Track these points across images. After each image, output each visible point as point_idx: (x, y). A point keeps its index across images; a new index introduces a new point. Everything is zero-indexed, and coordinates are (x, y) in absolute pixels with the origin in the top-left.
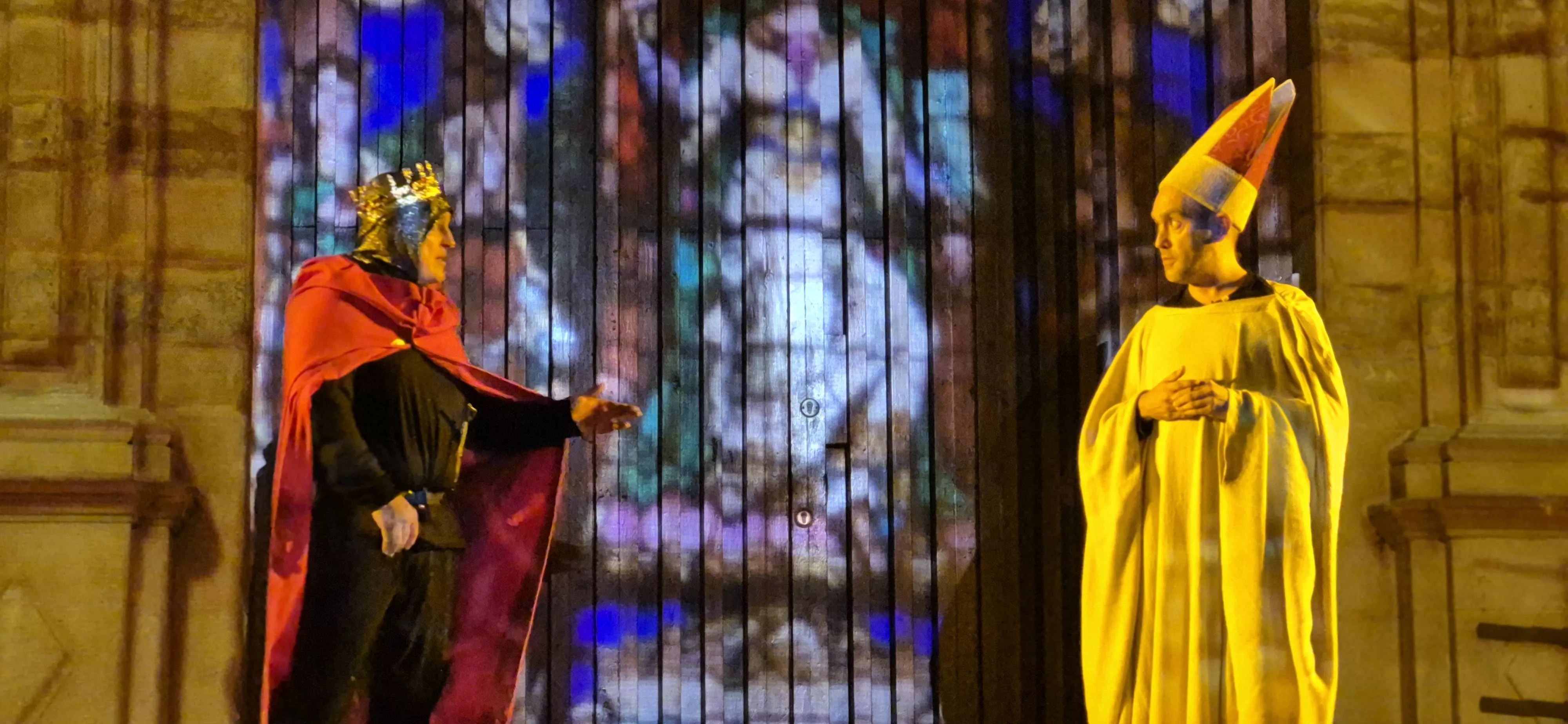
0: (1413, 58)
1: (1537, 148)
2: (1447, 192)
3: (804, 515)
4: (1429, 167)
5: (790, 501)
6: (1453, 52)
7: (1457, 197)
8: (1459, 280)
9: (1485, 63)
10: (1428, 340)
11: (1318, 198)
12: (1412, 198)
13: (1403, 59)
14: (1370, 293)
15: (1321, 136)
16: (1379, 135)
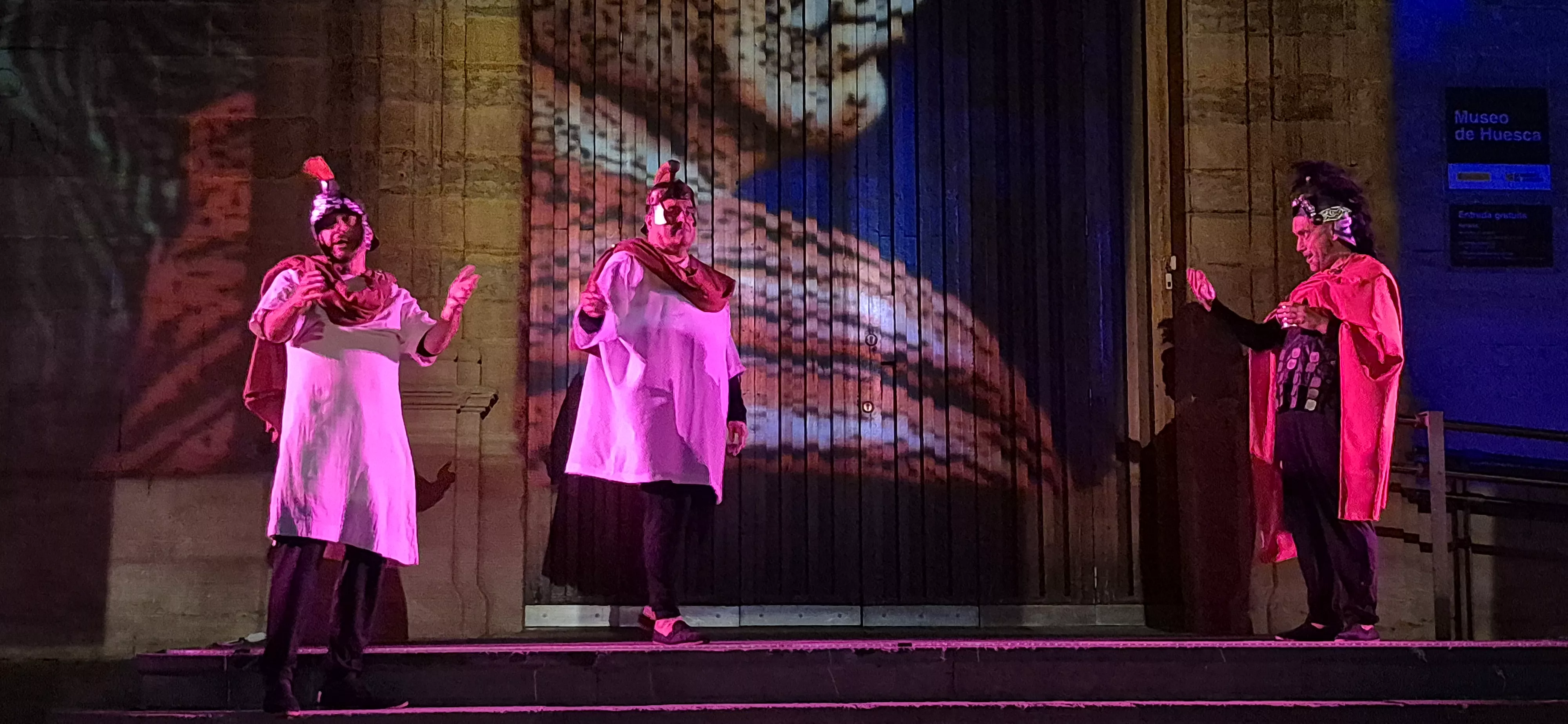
0: (1249, 122)
2: (1269, 205)
3: (868, 406)
4: (1258, 189)
5: (859, 396)
6: (1273, 118)
7: (1275, 208)
8: (1276, 260)
9: (1292, 123)
10: (1256, 297)
11: (1188, 209)
12: (1248, 208)
13: (1242, 123)
14: (1220, 268)
15: (1189, 170)
16: (1226, 170)
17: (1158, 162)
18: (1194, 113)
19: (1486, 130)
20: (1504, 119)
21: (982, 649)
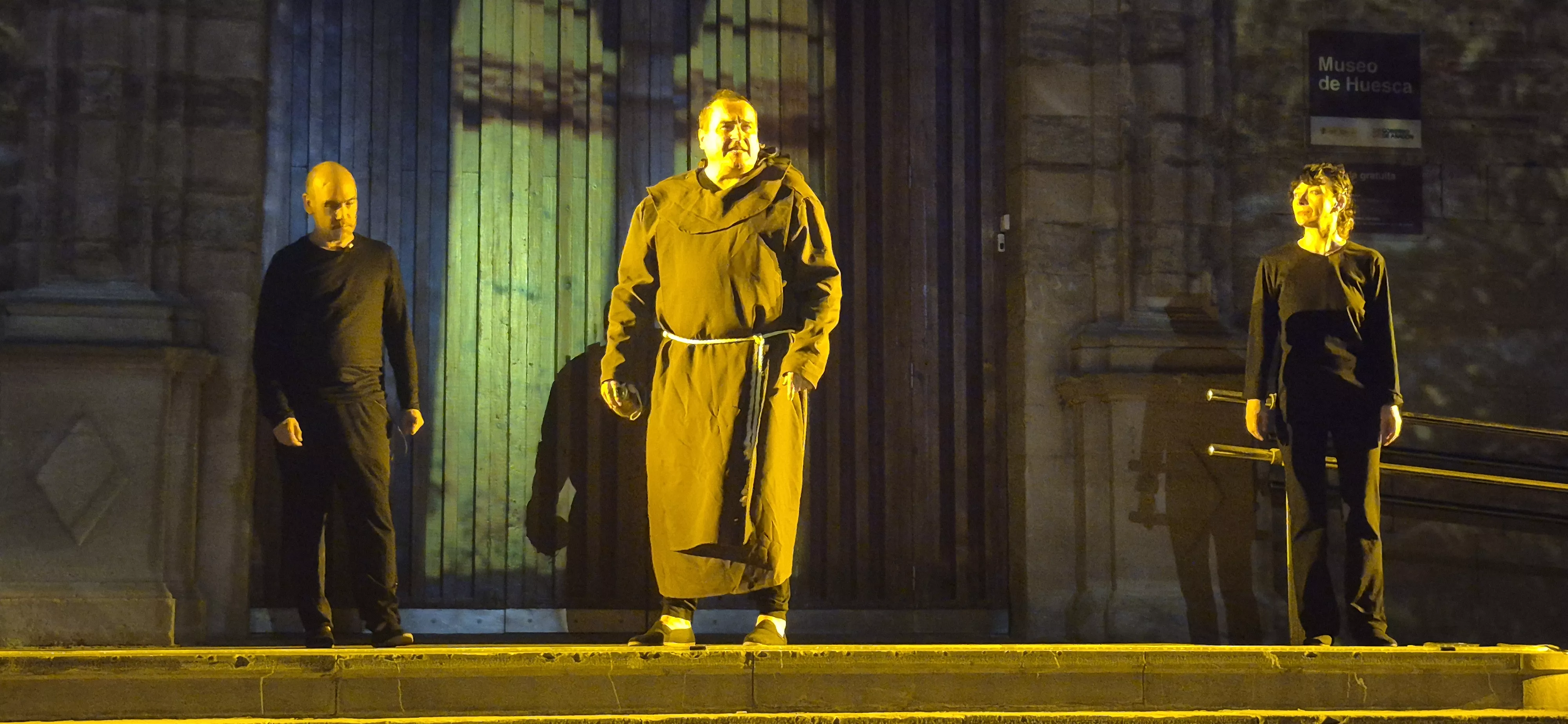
0: (1091, 63)
1: (1176, 128)
2: (1113, 158)
4: (1101, 140)
7: (1121, 161)
8: (1121, 220)
10: (1098, 262)
11: (1022, 162)
12: (1089, 162)
13: (1084, 64)
14: (1058, 229)
16: (1068, 117)
19: (1352, 80)
20: (1372, 68)
21: (785, 654)
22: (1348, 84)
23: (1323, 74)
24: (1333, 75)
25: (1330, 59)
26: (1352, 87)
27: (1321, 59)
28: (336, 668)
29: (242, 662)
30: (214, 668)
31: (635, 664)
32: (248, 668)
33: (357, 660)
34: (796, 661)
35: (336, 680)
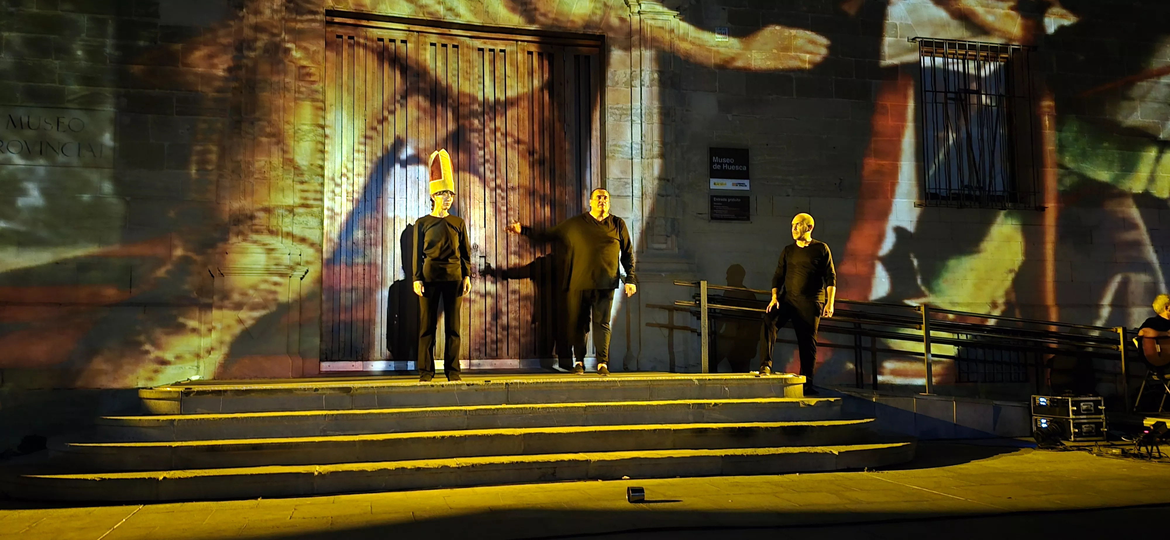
0: (631, 159)
2: (639, 193)
4: (635, 187)
6: (642, 158)
8: (642, 216)
12: (630, 195)
15: (608, 179)
16: (623, 179)
17: (596, 174)
18: (610, 155)
19: (725, 165)
20: (732, 161)
21: (520, 383)
22: (724, 166)
23: (714, 163)
24: (718, 163)
25: (717, 158)
26: (725, 168)
27: (714, 158)
28: (352, 392)
29: (316, 390)
30: (307, 392)
31: (464, 388)
32: (319, 392)
33: (360, 388)
34: (524, 385)
35: (352, 396)
